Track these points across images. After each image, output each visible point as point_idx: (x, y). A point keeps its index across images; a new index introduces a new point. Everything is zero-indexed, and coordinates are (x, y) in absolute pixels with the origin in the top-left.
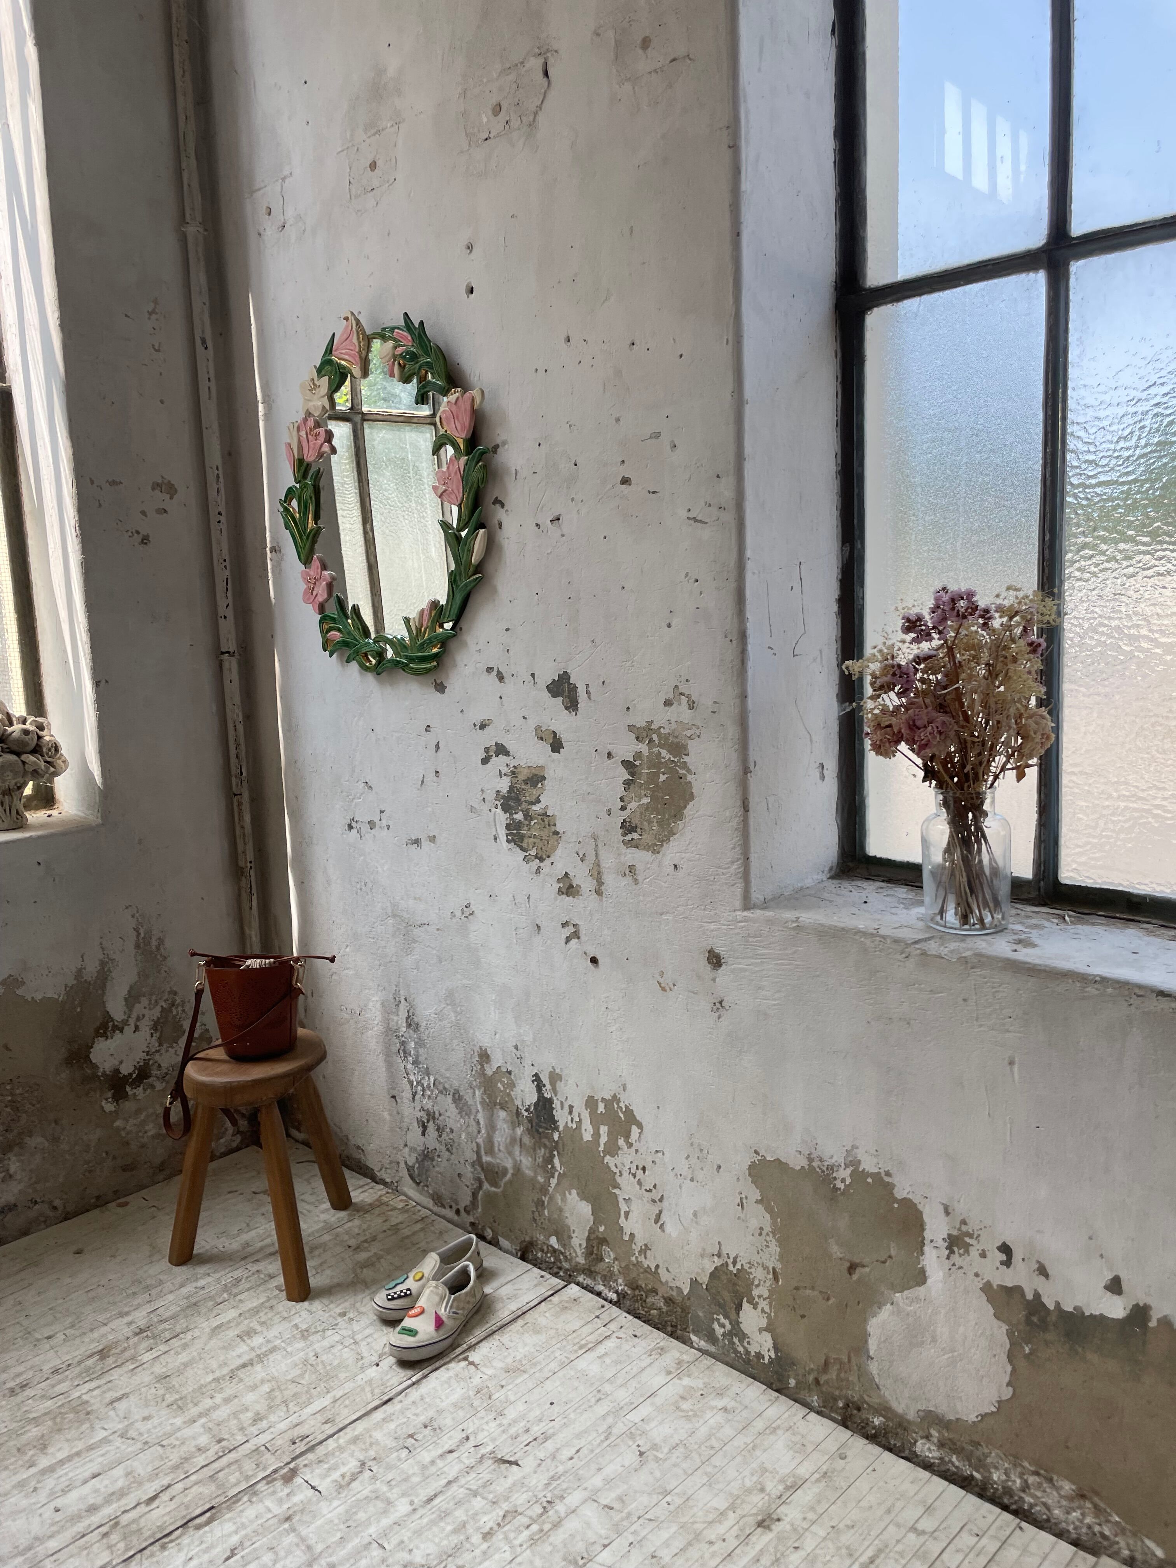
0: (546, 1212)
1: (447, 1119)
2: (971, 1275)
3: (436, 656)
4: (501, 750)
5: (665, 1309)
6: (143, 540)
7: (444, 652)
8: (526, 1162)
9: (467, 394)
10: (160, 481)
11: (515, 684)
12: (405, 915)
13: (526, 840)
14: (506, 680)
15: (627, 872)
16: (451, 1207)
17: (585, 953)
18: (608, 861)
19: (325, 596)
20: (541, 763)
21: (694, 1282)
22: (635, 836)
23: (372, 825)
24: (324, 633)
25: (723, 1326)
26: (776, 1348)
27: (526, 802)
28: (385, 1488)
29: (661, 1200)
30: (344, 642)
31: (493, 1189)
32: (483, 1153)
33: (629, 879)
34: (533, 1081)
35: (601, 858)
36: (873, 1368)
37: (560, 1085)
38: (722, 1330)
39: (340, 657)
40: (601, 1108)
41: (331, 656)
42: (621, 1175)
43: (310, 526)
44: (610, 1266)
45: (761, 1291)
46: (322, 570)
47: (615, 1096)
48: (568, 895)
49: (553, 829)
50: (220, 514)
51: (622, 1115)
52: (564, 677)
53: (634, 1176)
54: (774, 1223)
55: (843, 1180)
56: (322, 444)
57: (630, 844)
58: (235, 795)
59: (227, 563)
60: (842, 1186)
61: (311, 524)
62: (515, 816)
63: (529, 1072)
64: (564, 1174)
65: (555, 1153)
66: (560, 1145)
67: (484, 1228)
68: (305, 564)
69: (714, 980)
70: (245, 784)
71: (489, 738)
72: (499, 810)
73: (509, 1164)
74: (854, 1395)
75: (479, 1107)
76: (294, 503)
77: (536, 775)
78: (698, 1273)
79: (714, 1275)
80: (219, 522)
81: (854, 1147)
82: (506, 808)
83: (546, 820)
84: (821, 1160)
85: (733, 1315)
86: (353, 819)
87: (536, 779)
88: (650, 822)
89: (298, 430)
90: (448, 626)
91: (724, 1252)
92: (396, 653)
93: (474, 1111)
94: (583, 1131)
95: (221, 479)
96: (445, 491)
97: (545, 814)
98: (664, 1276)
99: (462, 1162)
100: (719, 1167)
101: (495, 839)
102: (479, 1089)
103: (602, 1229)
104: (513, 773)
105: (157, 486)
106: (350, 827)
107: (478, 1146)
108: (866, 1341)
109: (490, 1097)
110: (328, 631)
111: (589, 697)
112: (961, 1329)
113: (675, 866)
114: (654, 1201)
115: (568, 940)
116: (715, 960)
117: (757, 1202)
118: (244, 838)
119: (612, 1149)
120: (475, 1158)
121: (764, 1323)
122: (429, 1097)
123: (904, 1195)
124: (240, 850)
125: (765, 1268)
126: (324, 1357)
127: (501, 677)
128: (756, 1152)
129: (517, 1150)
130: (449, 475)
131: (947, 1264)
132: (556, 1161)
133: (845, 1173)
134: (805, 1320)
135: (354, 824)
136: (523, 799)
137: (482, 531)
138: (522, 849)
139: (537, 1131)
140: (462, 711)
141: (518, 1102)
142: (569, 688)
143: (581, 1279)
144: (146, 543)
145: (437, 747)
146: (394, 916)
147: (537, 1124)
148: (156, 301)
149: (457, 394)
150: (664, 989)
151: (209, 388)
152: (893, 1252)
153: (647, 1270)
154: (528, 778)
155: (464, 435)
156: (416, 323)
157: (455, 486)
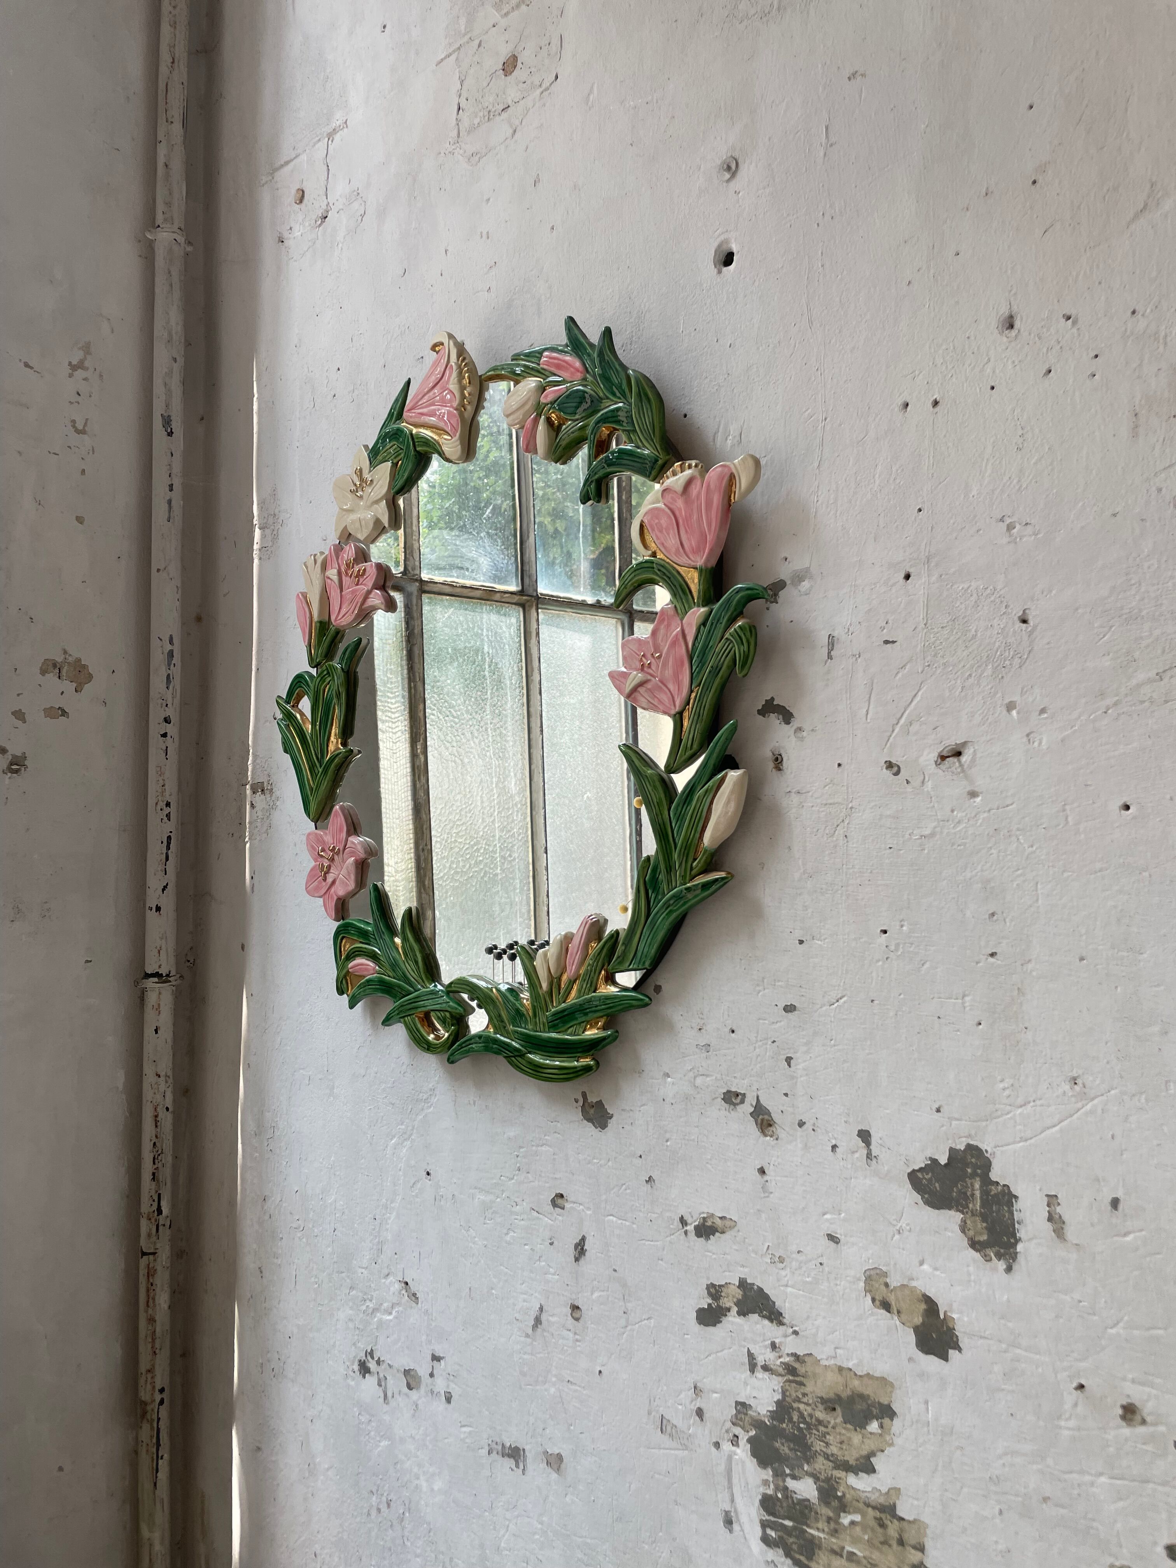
3: (592, 1047)
4: (756, 1301)
6: (11, 764)
7: (614, 1038)
9: (714, 473)
10: (59, 659)
11: (806, 1147)
13: (821, 1557)
14: (782, 1134)
19: (351, 886)
20: (880, 1368)
23: (411, 1379)
24: (343, 958)
27: (827, 1457)
30: (381, 982)
39: (372, 1010)
41: (352, 1007)
43: (332, 747)
46: (349, 834)
50: (167, 720)
52: (971, 1161)
56: (369, 592)
58: (144, 1254)
59: (173, 809)
61: (334, 744)
62: (791, 1484)
68: (316, 821)
70: (165, 1233)
71: (723, 1263)
72: (743, 1452)
76: (305, 705)
77: (863, 1397)
80: (164, 735)
83: (893, 1529)
86: (371, 1354)
87: (863, 1408)
89: (324, 567)
90: (627, 979)
92: (495, 1020)
95: (177, 659)
96: (641, 684)
97: (890, 1513)
101: (728, 1522)
104: (790, 1370)
105: (52, 667)
106: (365, 1369)
110: (350, 956)
111: (1060, 1232)
118: (153, 1340)
124: (143, 1367)
127: (763, 1119)
130: (657, 648)
135: (372, 1365)
136: (818, 1446)
137: (733, 775)
140: (650, 1180)
142: (985, 1193)
144: (16, 772)
145: (580, 1249)
148: (87, 349)
149: (688, 473)
151: (170, 502)
154: (838, 1399)
155: (700, 561)
156: (594, 336)
157: (669, 672)
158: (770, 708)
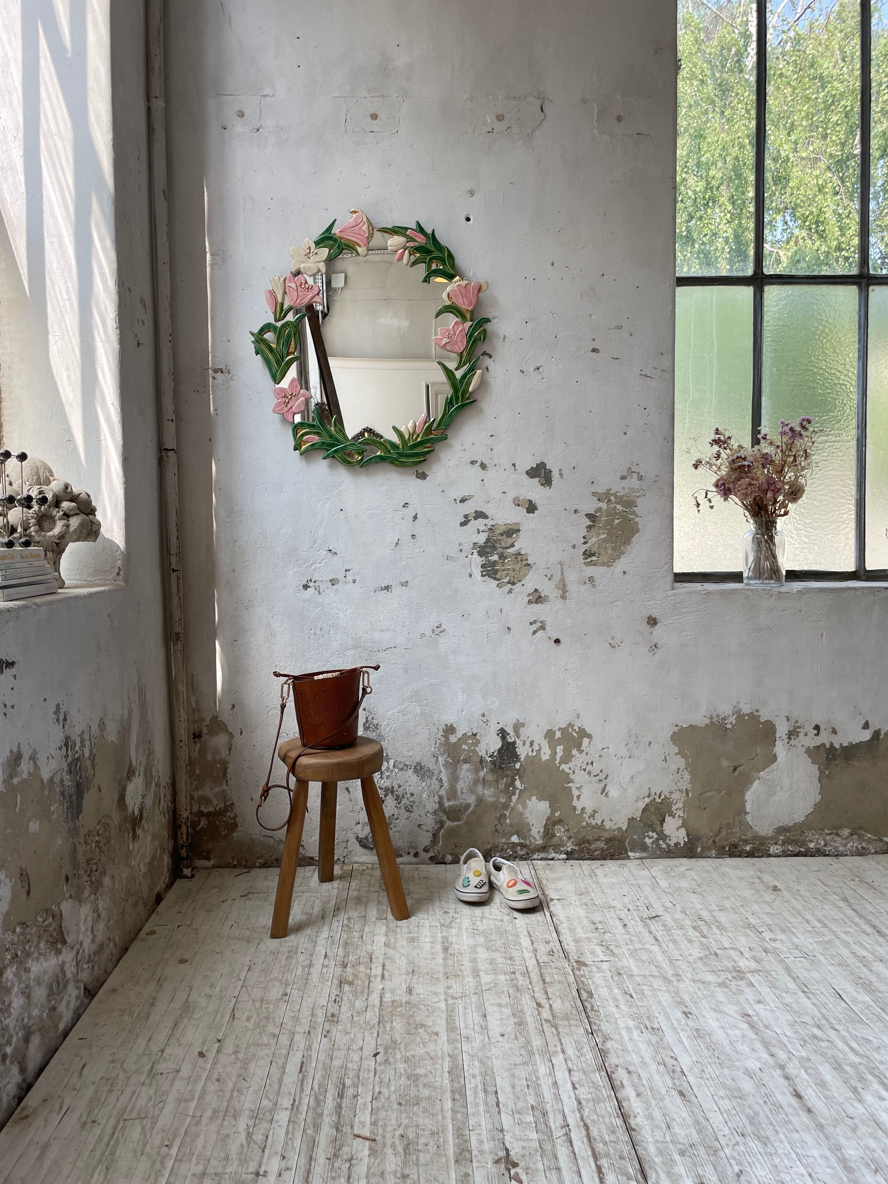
0: (508, 821)
1: (407, 788)
2: (799, 747)
3: (424, 454)
4: (480, 515)
5: (605, 847)
6: (138, 343)
7: (432, 450)
8: (488, 793)
9: (472, 283)
10: (142, 298)
11: (496, 471)
12: (369, 644)
13: (500, 573)
14: (489, 469)
15: (587, 581)
16: (409, 853)
17: (550, 638)
18: (571, 577)
20: (516, 521)
21: (631, 820)
22: (594, 558)
23: (334, 582)
24: (298, 437)
25: (652, 837)
26: (688, 835)
27: (501, 548)
28: (631, 947)
29: (606, 778)
30: (323, 443)
31: (456, 823)
32: (445, 800)
33: (588, 585)
34: (498, 735)
35: (565, 576)
36: (749, 818)
37: (522, 731)
38: (651, 841)
40: (558, 735)
41: (302, 455)
42: (574, 772)
43: (291, 354)
44: (560, 838)
45: (678, 807)
46: (300, 389)
47: (570, 723)
48: (536, 602)
49: (525, 562)
51: (575, 735)
52: (542, 466)
53: (585, 770)
54: (687, 763)
55: (731, 723)
56: (314, 296)
57: (591, 564)
58: (174, 571)
60: (730, 726)
62: (490, 558)
63: (494, 728)
64: (525, 788)
65: (517, 777)
66: (522, 771)
67: (443, 857)
69: (651, 633)
71: (469, 508)
72: (475, 556)
73: (471, 800)
74: (734, 840)
75: (442, 769)
76: (271, 336)
77: (511, 529)
78: (633, 813)
79: (644, 810)
80: (170, 341)
81: (738, 703)
82: (481, 554)
83: (519, 558)
84: (718, 716)
85: (658, 828)
86: (310, 581)
87: (512, 532)
88: (605, 549)
89: (285, 281)
91: (653, 793)
92: (385, 451)
93: (436, 773)
94: (542, 754)
96: (448, 343)
97: (519, 554)
98: (608, 825)
99: (423, 814)
100: (650, 743)
102: (442, 755)
103: (557, 815)
104: (490, 529)
105: (141, 301)
106: (306, 587)
107: (441, 797)
108: (744, 805)
109: (453, 758)
110: (303, 435)
111: (562, 477)
112: (796, 777)
113: (624, 572)
114: (600, 781)
115: (535, 632)
116: (652, 621)
117: (676, 754)
118: (181, 608)
119: (567, 758)
120: (437, 806)
121: (680, 823)
122: (388, 777)
123: (766, 719)
124: (177, 618)
125: (680, 791)
126: (481, 928)
127: (483, 466)
128: (677, 726)
129: (480, 789)
130: (454, 333)
131: (788, 746)
132: (518, 783)
133: (733, 719)
134: (707, 810)
135: (311, 584)
136: (499, 546)
137: (478, 371)
138: (495, 579)
139: (501, 768)
140: (443, 491)
141: (482, 753)
142: (545, 472)
143: (535, 856)
144: (139, 347)
145: (415, 518)
146: (355, 647)
147: (500, 763)
148: (139, 150)
149: (466, 281)
150: (613, 647)
151: (167, 232)
152: (758, 752)
153: (597, 827)
154: (505, 532)
155: (470, 309)
156: (429, 232)
157: (459, 339)
158: (485, 354)
